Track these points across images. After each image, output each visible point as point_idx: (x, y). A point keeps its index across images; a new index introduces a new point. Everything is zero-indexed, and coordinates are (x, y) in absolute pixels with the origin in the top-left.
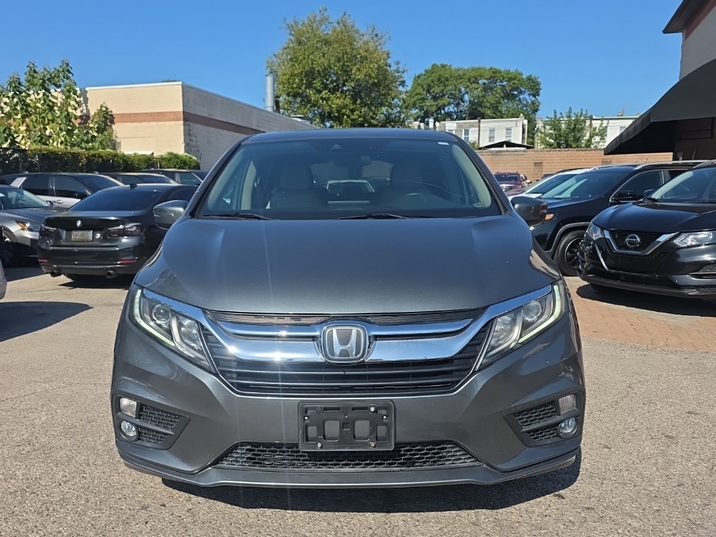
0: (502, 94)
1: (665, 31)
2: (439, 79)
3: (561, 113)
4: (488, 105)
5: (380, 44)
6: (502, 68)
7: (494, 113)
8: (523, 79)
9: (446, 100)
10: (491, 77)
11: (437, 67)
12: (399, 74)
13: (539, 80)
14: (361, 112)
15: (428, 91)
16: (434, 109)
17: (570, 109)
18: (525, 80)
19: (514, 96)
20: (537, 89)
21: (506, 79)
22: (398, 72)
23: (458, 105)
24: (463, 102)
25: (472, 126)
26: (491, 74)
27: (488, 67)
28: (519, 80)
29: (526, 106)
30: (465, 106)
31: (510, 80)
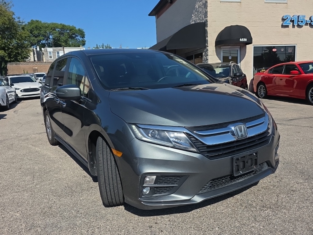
0: (68, 36)
1: (149, 15)
2: (36, 27)
3: (100, 46)
4: (62, 41)
5: (8, 7)
6: (66, 24)
7: (66, 45)
8: (76, 30)
9: (41, 38)
10: (62, 28)
11: (34, 21)
12: (20, 24)
13: (84, 31)
14: (2, 42)
15: (31, 33)
16: (36, 41)
17: (103, 44)
18: (78, 30)
19: (74, 38)
20: (83, 35)
21: (69, 29)
22: (20, 23)
23: (47, 40)
24: (50, 39)
25: (60, 50)
26: (62, 26)
27: (59, 23)
28: (75, 30)
29: (80, 42)
30: (51, 41)
31: (71, 30)
